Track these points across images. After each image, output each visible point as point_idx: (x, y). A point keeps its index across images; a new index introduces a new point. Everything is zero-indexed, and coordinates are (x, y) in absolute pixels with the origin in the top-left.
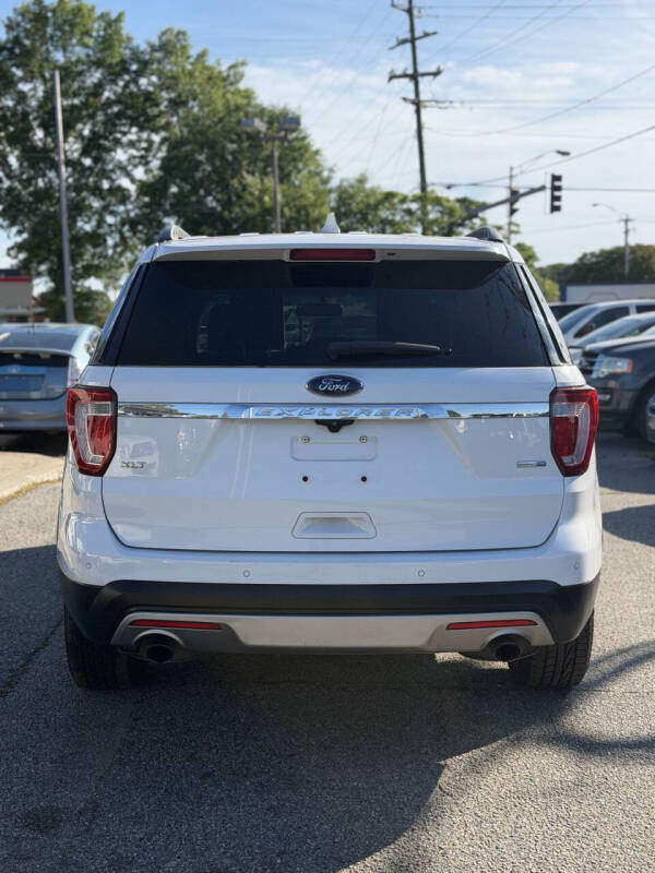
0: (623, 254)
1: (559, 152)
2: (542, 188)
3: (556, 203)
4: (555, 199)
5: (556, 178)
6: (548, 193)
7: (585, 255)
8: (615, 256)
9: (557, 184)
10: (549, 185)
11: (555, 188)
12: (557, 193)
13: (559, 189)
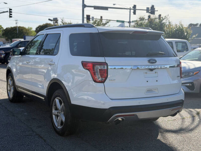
0: (16, 28)
1: (4, 3)
2: (7, 12)
3: (11, 16)
4: (10, 14)
5: (10, 9)
6: (9, 13)
7: (7, 28)
8: (14, 29)
9: (11, 11)
10: (9, 11)
11: (10, 12)
12: (11, 13)
13: (11, 12)
